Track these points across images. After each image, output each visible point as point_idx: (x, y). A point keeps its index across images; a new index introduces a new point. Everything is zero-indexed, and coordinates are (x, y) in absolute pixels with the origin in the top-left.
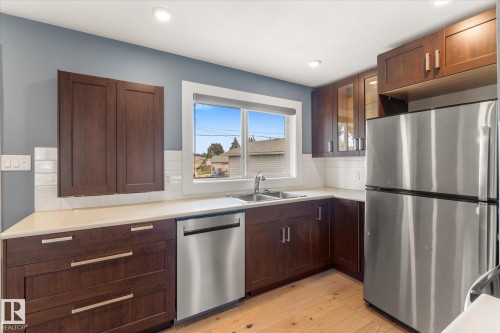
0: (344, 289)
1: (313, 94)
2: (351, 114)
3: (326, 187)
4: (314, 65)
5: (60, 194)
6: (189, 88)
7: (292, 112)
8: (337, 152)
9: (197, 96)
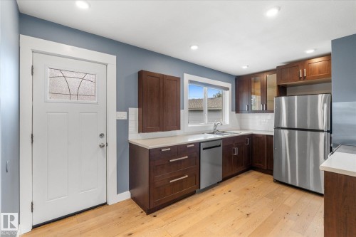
0: (261, 177)
1: (236, 79)
2: (259, 91)
3: (241, 129)
4: (245, 67)
5: (139, 132)
6: (187, 77)
7: (227, 89)
8: (250, 111)
9: (191, 82)
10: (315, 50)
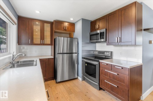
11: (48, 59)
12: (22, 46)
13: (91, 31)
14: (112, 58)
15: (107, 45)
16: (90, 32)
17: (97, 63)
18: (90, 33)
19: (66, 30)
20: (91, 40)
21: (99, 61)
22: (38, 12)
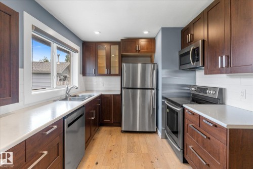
1: (83, 44)
8: (97, 74)
10: (149, 32)
11: (113, 95)
12: (88, 78)
13: (182, 48)
14: (223, 103)
15: (206, 73)
16: (180, 49)
17: (179, 110)
18: (179, 52)
19: (139, 51)
20: (181, 65)
21: (182, 107)
22: (97, 33)
